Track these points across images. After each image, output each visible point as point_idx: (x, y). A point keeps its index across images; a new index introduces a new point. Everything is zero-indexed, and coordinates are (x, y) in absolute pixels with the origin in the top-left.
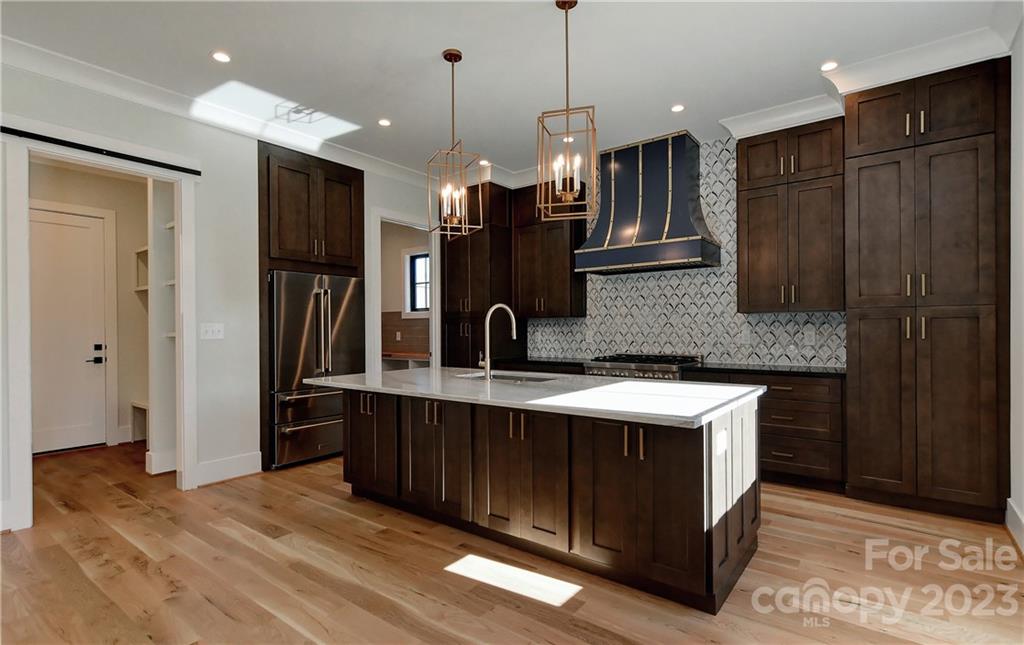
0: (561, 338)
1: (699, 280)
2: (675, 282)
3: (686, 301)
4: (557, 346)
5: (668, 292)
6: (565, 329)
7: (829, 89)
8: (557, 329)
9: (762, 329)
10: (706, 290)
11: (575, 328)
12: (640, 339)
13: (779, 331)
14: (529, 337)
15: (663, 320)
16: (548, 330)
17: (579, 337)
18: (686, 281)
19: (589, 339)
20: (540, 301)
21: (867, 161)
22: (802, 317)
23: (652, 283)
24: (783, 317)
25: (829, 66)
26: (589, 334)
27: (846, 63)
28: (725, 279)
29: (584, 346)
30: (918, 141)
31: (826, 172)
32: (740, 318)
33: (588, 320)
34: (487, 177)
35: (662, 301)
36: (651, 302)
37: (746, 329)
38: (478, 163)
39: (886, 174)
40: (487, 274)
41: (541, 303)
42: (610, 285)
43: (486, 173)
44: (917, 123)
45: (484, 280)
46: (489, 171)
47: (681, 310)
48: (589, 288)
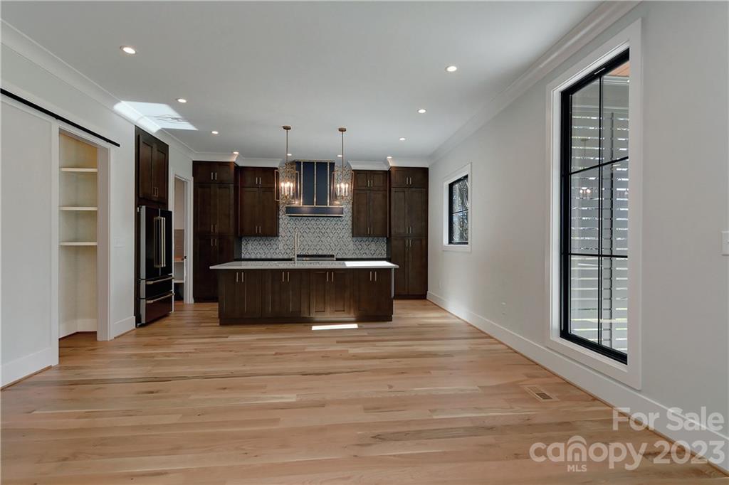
0: (264, 247)
1: (334, 222)
2: (323, 223)
3: (328, 230)
4: (261, 251)
5: (321, 227)
6: (267, 243)
7: (386, 162)
8: (261, 242)
9: (357, 243)
10: (336, 227)
11: (273, 242)
12: (307, 247)
13: (363, 244)
14: (243, 247)
15: (318, 239)
16: (256, 243)
17: (275, 247)
18: (328, 222)
19: (281, 248)
20: (258, 228)
21: (397, 190)
22: (370, 239)
23: (313, 222)
24: (365, 239)
25: (390, 157)
26: (281, 245)
27: (394, 158)
28: (344, 223)
29: (278, 251)
30: (410, 187)
31: (382, 189)
32: (350, 239)
33: (280, 238)
34: (233, 159)
35: (318, 231)
36: (312, 231)
37: (352, 243)
38: (232, 152)
39: (402, 195)
40: (232, 212)
41: (259, 229)
42: (292, 222)
43: (234, 158)
44: (409, 181)
45: (229, 215)
46: (236, 157)
47: (326, 234)
48: (280, 223)
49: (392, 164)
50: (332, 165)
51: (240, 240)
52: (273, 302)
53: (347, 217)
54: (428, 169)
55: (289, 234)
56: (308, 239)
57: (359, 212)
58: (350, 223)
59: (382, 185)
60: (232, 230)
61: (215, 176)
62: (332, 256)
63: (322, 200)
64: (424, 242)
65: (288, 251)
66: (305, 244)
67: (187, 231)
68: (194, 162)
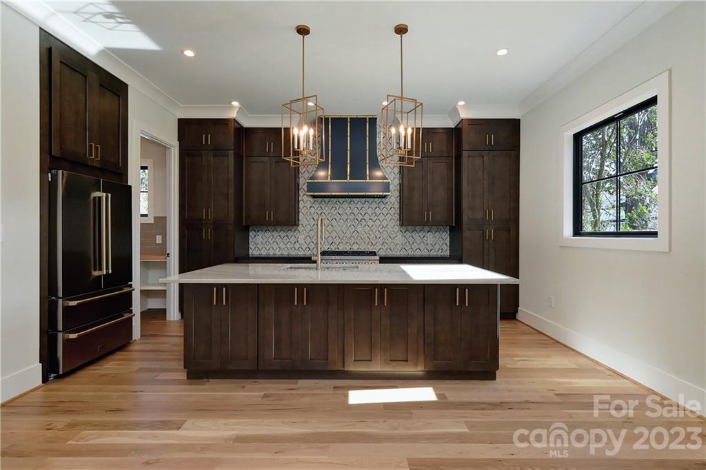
0: (278, 240)
1: (374, 205)
2: (360, 206)
3: (367, 217)
4: (275, 246)
5: (356, 211)
6: (282, 234)
8: (275, 234)
9: (408, 234)
10: (378, 211)
11: (290, 233)
12: (337, 241)
13: (416, 236)
14: (251, 240)
15: (352, 229)
16: (268, 234)
17: (293, 240)
18: (366, 205)
19: (301, 241)
20: (270, 213)
21: (472, 153)
22: (427, 228)
23: (345, 205)
24: (418, 228)
25: (461, 103)
26: (301, 238)
27: (468, 104)
28: (389, 206)
29: (297, 246)
30: (491, 149)
31: (445, 155)
32: (397, 228)
33: (300, 228)
34: (233, 115)
35: (352, 217)
36: (344, 217)
37: (400, 235)
38: (230, 103)
39: (478, 161)
40: (232, 190)
41: (269, 215)
42: (316, 205)
43: (234, 111)
44: (490, 139)
45: (228, 195)
46: (236, 110)
47: (364, 223)
48: (301, 206)
49: (464, 115)
50: (373, 121)
51: (246, 230)
52: (278, 341)
53: (394, 196)
54: (519, 120)
55: (312, 222)
56: (338, 228)
57: (411, 189)
58: (397, 206)
59: (445, 149)
60: (232, 216)
61: (207, 139)
62: (374, 254)
63: (358, 172)
64: (513, 233)
65: (312, 246)
66: (334, 234)
67: (170, 219)
68: (179, 119)
